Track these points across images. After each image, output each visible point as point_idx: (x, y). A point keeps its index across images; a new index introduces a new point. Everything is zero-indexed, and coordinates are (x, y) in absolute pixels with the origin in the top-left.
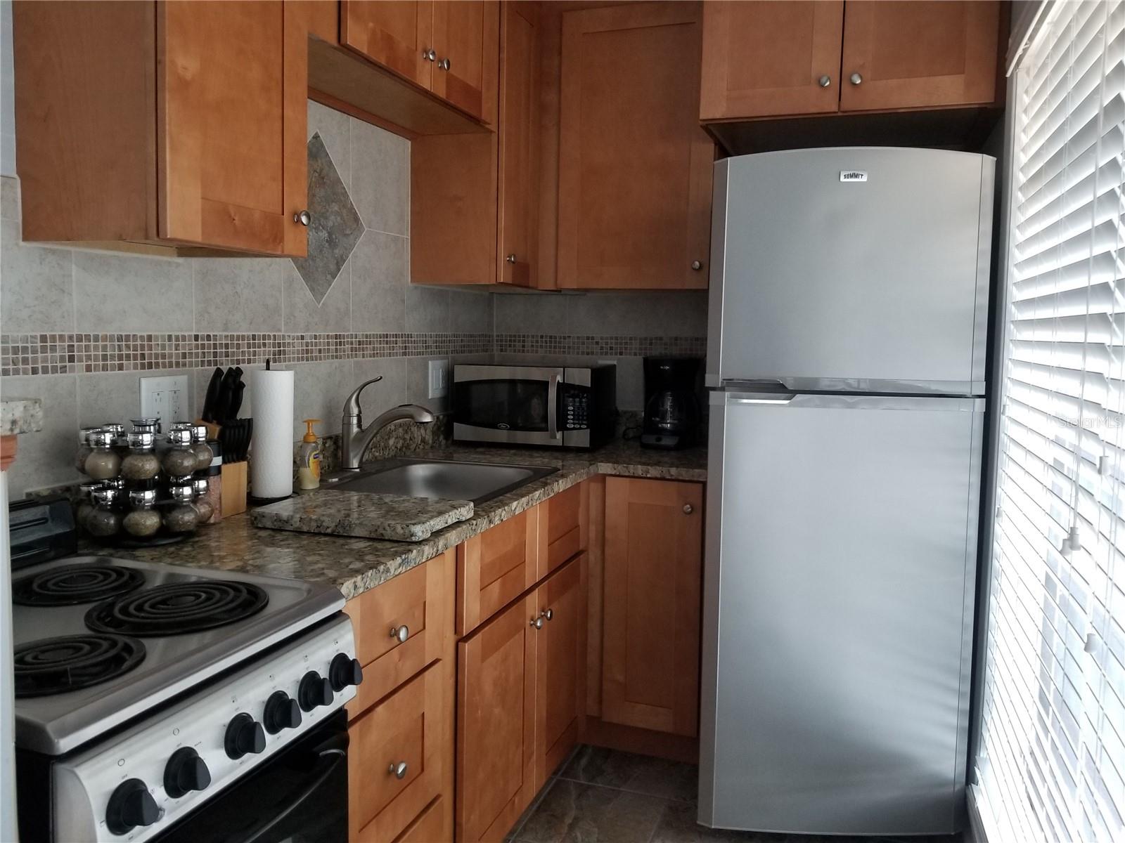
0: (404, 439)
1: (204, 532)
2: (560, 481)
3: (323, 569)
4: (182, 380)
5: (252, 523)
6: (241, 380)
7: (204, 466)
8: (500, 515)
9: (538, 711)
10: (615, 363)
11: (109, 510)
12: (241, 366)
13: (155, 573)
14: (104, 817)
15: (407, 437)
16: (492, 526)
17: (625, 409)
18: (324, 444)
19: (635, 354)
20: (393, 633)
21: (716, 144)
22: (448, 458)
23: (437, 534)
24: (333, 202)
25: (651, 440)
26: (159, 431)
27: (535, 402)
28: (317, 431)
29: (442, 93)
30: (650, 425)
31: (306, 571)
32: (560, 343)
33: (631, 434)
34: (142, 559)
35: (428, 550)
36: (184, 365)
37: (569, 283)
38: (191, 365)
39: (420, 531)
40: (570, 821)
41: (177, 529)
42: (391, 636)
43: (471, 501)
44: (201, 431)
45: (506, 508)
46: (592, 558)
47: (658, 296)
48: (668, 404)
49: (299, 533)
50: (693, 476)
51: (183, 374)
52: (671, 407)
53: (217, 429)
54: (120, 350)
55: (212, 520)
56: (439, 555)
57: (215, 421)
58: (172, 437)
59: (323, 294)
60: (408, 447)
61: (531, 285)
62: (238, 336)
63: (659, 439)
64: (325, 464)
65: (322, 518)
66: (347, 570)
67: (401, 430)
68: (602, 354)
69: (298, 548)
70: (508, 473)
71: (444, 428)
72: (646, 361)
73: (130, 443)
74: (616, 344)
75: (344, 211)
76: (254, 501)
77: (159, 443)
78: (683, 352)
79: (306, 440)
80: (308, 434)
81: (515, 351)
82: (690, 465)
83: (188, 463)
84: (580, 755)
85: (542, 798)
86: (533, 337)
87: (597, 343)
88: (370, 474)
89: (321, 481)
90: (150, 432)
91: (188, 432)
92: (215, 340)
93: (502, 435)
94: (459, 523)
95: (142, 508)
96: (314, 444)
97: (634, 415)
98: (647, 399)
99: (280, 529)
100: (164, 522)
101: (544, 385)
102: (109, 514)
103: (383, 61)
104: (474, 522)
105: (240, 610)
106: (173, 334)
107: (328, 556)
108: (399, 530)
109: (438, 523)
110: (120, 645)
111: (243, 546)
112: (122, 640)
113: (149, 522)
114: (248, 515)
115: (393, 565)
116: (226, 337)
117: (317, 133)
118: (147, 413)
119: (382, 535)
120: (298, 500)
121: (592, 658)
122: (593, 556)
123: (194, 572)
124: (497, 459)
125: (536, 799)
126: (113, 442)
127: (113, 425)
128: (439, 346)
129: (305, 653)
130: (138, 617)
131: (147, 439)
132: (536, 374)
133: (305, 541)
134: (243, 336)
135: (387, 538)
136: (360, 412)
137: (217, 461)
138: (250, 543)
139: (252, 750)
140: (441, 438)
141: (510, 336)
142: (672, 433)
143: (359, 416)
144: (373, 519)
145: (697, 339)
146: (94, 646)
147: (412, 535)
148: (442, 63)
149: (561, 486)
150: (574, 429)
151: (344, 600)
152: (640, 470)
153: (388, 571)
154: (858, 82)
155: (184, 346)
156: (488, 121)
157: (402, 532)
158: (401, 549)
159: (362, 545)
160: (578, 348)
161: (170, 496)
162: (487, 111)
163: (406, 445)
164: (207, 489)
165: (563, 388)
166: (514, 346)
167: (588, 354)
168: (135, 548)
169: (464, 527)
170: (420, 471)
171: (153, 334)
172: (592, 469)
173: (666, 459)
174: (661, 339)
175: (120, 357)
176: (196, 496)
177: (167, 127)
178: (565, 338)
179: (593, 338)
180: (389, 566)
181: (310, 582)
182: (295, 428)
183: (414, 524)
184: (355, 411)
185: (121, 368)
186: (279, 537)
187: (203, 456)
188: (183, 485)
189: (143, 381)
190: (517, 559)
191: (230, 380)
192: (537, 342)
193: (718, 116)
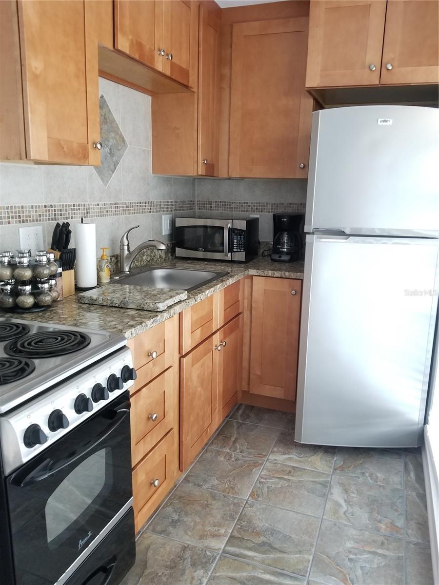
0: (151, 256)
1: (55, 305)
2: (230, 280)
3: (115, 325)
4: (40, 228)
5: (79, 301)
6: (70, 229)
7: (54, 273)
8: (201, 297)
9: (219, 388)
10: (258, 216)
11: (8, 295)
12: (69, 221)
13: (33, 326)
14: (23, 441)
15: (152, 255)
16: (196, 302)
17: (263, 241)
18: (111, 259)
19: (269, 212)
20: (149, 354)
21: (314, 100)
22: (173, 266)
23: (170, 307)
24: (111, 132)
25: (276, 257)
26: (30, 256)
27: (217, 236)
28: (108, 253)
29: (168, 73)
30: (276, 249)
31: (107, 326)
32: (230, 205)
33: (266, 253)
34: (26, 319)
35: (165, 315)
36: (40, 221)
37: (235, 175)
38: (43, 221)
39: (162, 306)
40: (234, 439)
41: (42, 304)
42: (149, 356)
43: (186, 290)
44: (52, 256)
45: (203, 293)
46: (245, 316)
47: (281, 182)
48: (285, 239)
49: (102, 306)
50: (297, 276)
51: (40, 225)
52: (287, 240)
53: (59, 254)
54: (8, 213)
55: (59, 299)
56: (171, 317)
57: (57, 250)
58: (38, 259)
59: (108, 182)
60: (153, 260)
61: (215, 175)
62: (66, 205)
63: (280, 257)
64: (112, 269)
65: (113, 299)
66: (127, 325)
67: (149, 251)
68: (252, 211)
69: (102, 314)
70: (205, 275)
71: (171, 250)
72: (274, 215)
73: (17, 262)
74: (259, 206)
75: (118, 137)
76: (78, 289)
77: (31, 262)
78: (294, 211)
79: (102, 258)
80: (103, 255)
81: (206, 209)
82: (296, 271)
83: (46, 272)
84: (238, 409)
85: (220, 429)
86: (216, 202)
87: (249, 206)
88: (135, 275)
89: (110, 278)
90: (26, 257)
91: (46, 257)
92: (55, 207)
93: (200, 254)
94: (180, 301)
95: (25, 294)
96: (106, 260)
97: (267, 243)
98: (274, 236)
99: (92, 304)
100: (36, 301)
101: (222, 228)
102: (9, 297)
103: (137, 57)
104: (188, 301)
105: (77, 345)
106: (34, 205)
107: (117, 318)
108: (151, 305)
109: (170, 302)
110: (23, 363)
111: (75, 313)
112: (24, 360)
113: (28, 301)
114: (76, 296)
115: (149, 322)
116: (60, 205)
117: (102, 95)
118: (24, 247)
119: (143, 308)
120: (100, 289)
121: (245, 364)
122: (246, 314)
123: (52, 326)
124: (198, 267)
125: (217, 429)
126: (9, 262)
127: (8, 252)
128: (167, 207)
129: (109, 365)
130: (29, 349)
131: (26, 261)
132: (217, 223)
133: (105, 310)
134: (69, 205)
135: (145, 309)
136: (129, 243)
137: (60, 270)
138: (78, 311)
139: (87, 410)
140: (170, 255)
141: (204, 201)
142: (287, 253)
143: (128, 245)
144: (138, 300)
145: (301, 204)
146: (11, 364)
147: (158, 308)
148: (168, 56)
149: (230, 281)
150: (237, 251)
151: (127, 340)
152: (270, 273)
153: (147, 326)
154: (390, 68)
155: (40, 211)
156: (193, 87)
157: (153, 306)
158: (152, 315)
159: (134, 312)
160: (240, 208)
161: (38, 288)
162: (192, 82)
163: (151, 259)
164: (56, 284)
165: (231, 230)
166: (206, 207)
167: (244, 211)
168: (23, 313)
169: (183, 303)
170: (159, 273)
171: (24, 205)
172: (246, 272)
173: (284, 267)
174: (283, 204)
175: (9, 218)
176: (51, 288)
177: (28, 101)
178: (232, 203)
179: (247, 203)
180: (147, 323)
181: (109, 332)
182: (97, 251)
183: (158, 303)
184: (126, 243)
185: (9, 223)
186: (92, 308)
187: (53, 268)
188: (44, 283)
189: (20, 229)
190: (209, 319)
191: (64, 229)
192: (218, 205)
193: (315, 85)
